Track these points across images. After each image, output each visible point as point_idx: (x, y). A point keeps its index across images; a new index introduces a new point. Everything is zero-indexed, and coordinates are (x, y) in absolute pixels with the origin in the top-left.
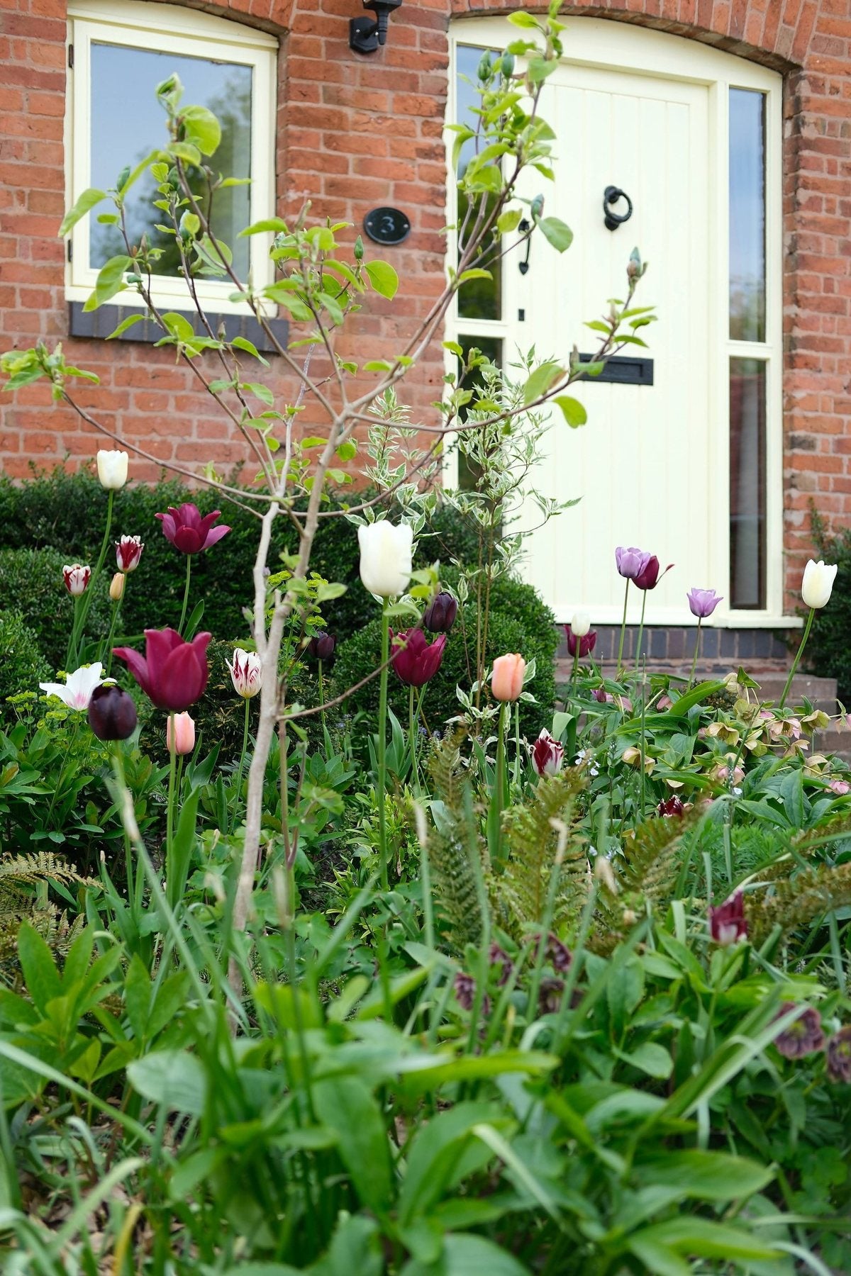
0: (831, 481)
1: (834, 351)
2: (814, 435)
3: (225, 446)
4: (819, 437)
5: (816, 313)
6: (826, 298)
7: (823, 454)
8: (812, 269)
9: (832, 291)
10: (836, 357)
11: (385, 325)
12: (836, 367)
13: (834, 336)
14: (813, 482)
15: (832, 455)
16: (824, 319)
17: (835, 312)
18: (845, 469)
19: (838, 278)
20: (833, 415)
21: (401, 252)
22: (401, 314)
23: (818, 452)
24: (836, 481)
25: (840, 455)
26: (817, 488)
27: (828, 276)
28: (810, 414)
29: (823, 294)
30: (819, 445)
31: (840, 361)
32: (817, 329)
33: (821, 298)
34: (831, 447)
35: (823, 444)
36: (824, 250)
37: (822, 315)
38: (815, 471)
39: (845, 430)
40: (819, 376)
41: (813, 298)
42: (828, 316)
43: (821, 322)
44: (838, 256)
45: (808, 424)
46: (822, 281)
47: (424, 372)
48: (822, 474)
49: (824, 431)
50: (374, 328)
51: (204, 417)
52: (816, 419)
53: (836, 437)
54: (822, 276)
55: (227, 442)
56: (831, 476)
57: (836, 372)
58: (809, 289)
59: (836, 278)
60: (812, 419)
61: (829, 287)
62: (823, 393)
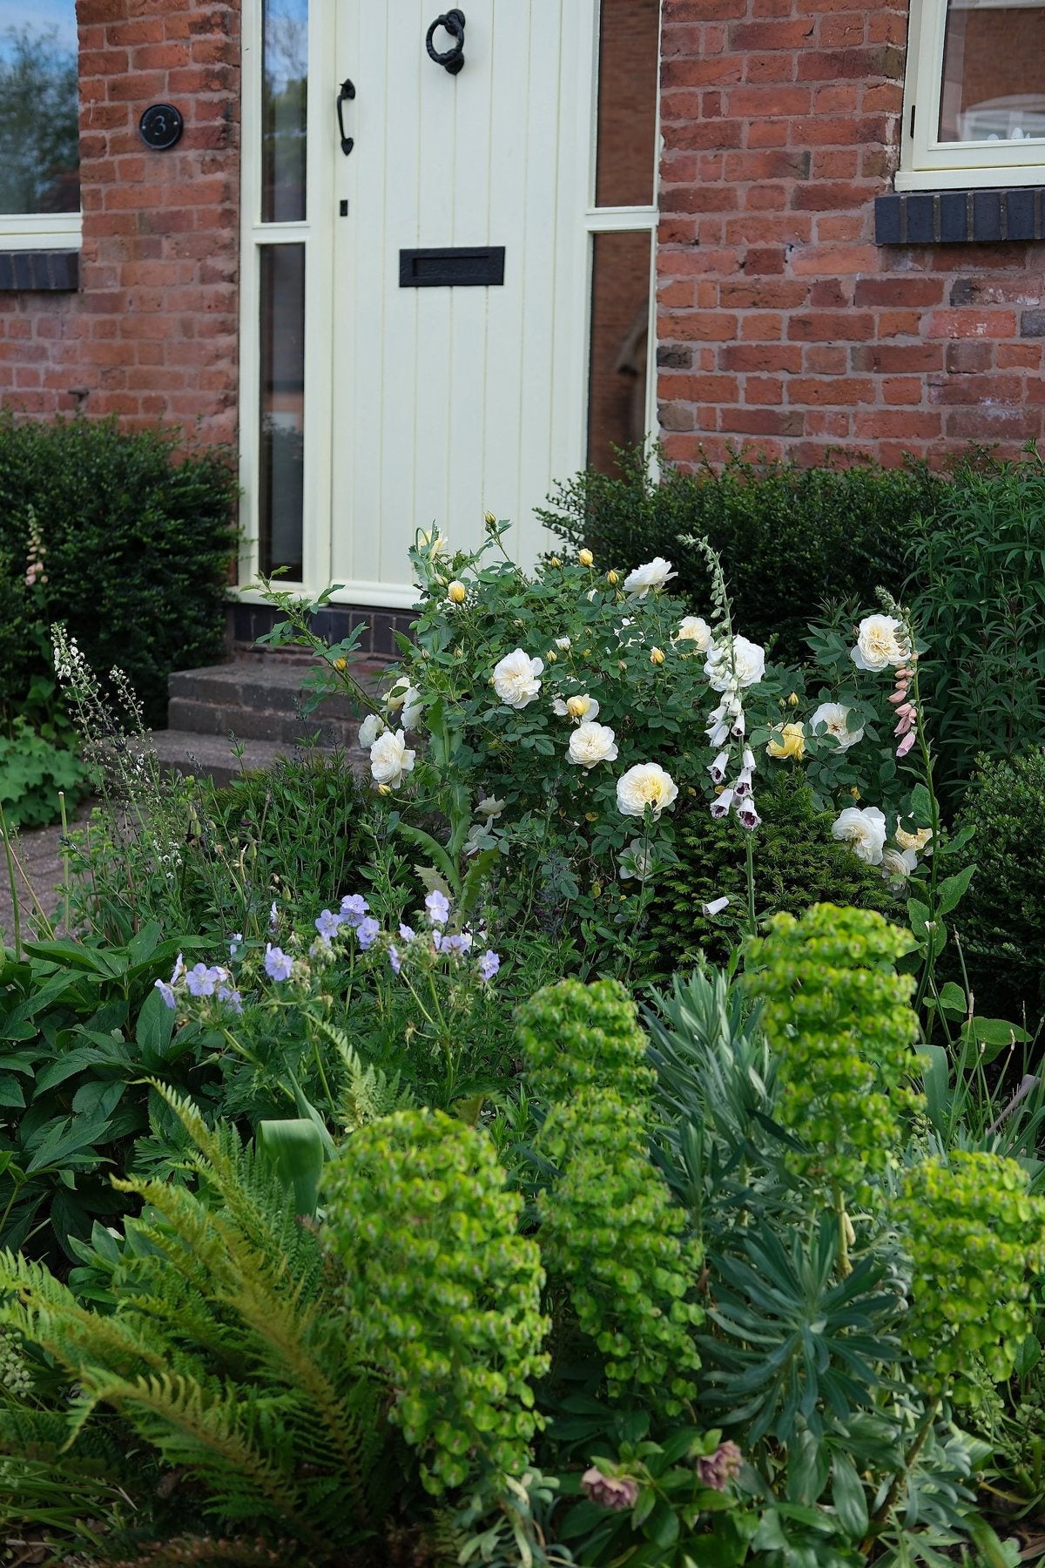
0: (719, 413)
1: (718, 209)
2: (686, 344)
3: (38, 394)
4: (696, 346)
5: (689, 153)
6: (706, 126)
7: (704, 373)
8: (684, 83)
9: (718, 113)
10: (722, 218)
11: (166, 245)
12: (723, 233)
13: (720, 184)
14: (689, 417)
15: (720, 373)
16: (705, 161)
17: (721, 146)
18: (742, 394)
19: (729, 90)
20: (719, 310)
21: (178, 154)
22: (178, 230)
23: (695, 371)
24: (725, 413)
25: (731, 374)
26: (697, 426)
27: (711, 89)
28: (680, 312)
29: (702, 120)
30: (696, 358)
31: (730, 223)
32: (693, 178)
33: (698, 126)
34: (716, 361)
35: (703, 358)
36: (701, 49)
37: (699, 154)
38: (693, 400)
39: (740, 333)
40: (696, 250)
41: (684, 129)
42: (710, 154)
43: (699, 165)
44: (728, 54)
45: (678, 328)
46: (700, 99)
47: (202, 297)
48: (703, 405)
49: (705, 337)
50: (154, 250)
51: (21, 365)
52: (689, 318)
53: (724, 346)
54: (699, 91)
55: (40, 390)
56: (718, 406)
57: (723, 242)
58: (678, 116)
59: (723, 90)
60: (683, 318)
61: (712, 108)
62: (703, 276)
